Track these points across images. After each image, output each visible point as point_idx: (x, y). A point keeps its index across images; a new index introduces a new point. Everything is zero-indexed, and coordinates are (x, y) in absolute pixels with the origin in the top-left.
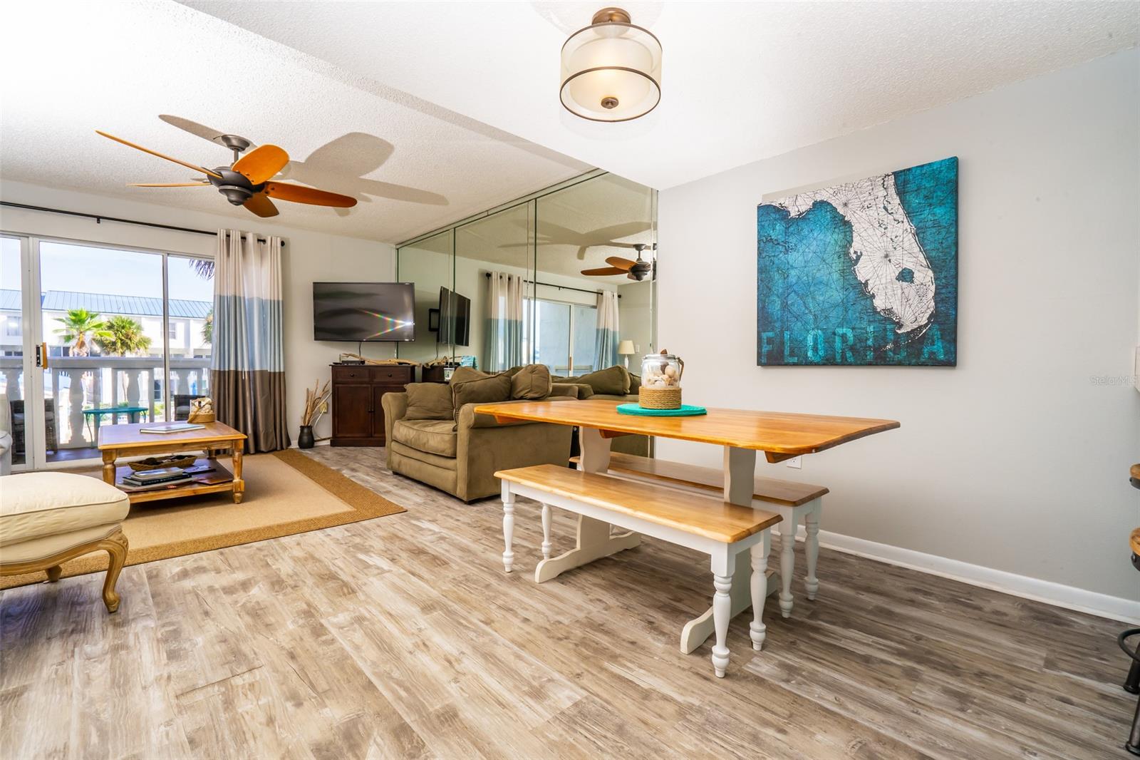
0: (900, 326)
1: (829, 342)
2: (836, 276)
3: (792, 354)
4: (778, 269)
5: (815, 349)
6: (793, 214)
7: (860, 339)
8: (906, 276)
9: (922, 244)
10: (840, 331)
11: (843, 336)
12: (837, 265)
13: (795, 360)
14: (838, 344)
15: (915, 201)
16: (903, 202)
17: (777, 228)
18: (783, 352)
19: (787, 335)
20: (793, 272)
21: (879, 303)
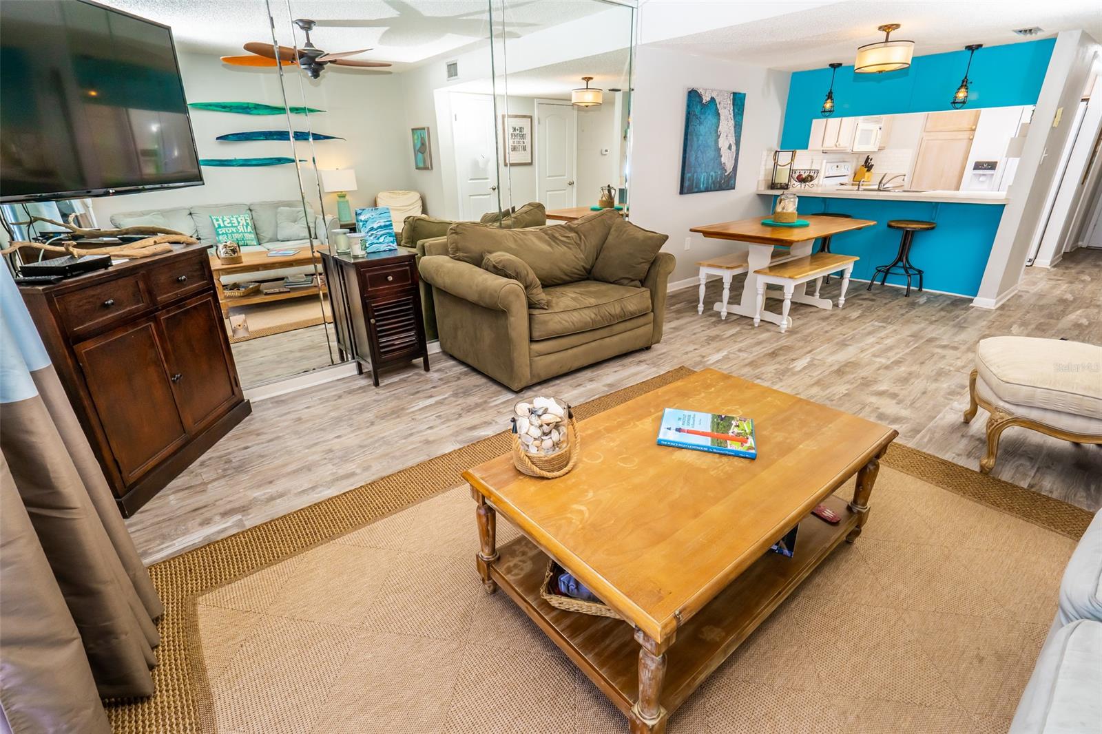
0: (726, 171)
1: (708, 179)
2: (713, 143)
3: (696, 187)
4: (696, 135)
5: (703, 184)
6: (704, 101)
7: (716, 178)
8: (730, 147)
9: (735, 133)
10: (712, 173)
11: (712, 176)
12: (714, 138)
13: (696, 190)
14: (710, 181)
15: (736, 110)
16: (734, 110)
17: (698, 107)
18: (692, 185)
19: (695, 174)
20: (701, 138)
21: (723, 160)
